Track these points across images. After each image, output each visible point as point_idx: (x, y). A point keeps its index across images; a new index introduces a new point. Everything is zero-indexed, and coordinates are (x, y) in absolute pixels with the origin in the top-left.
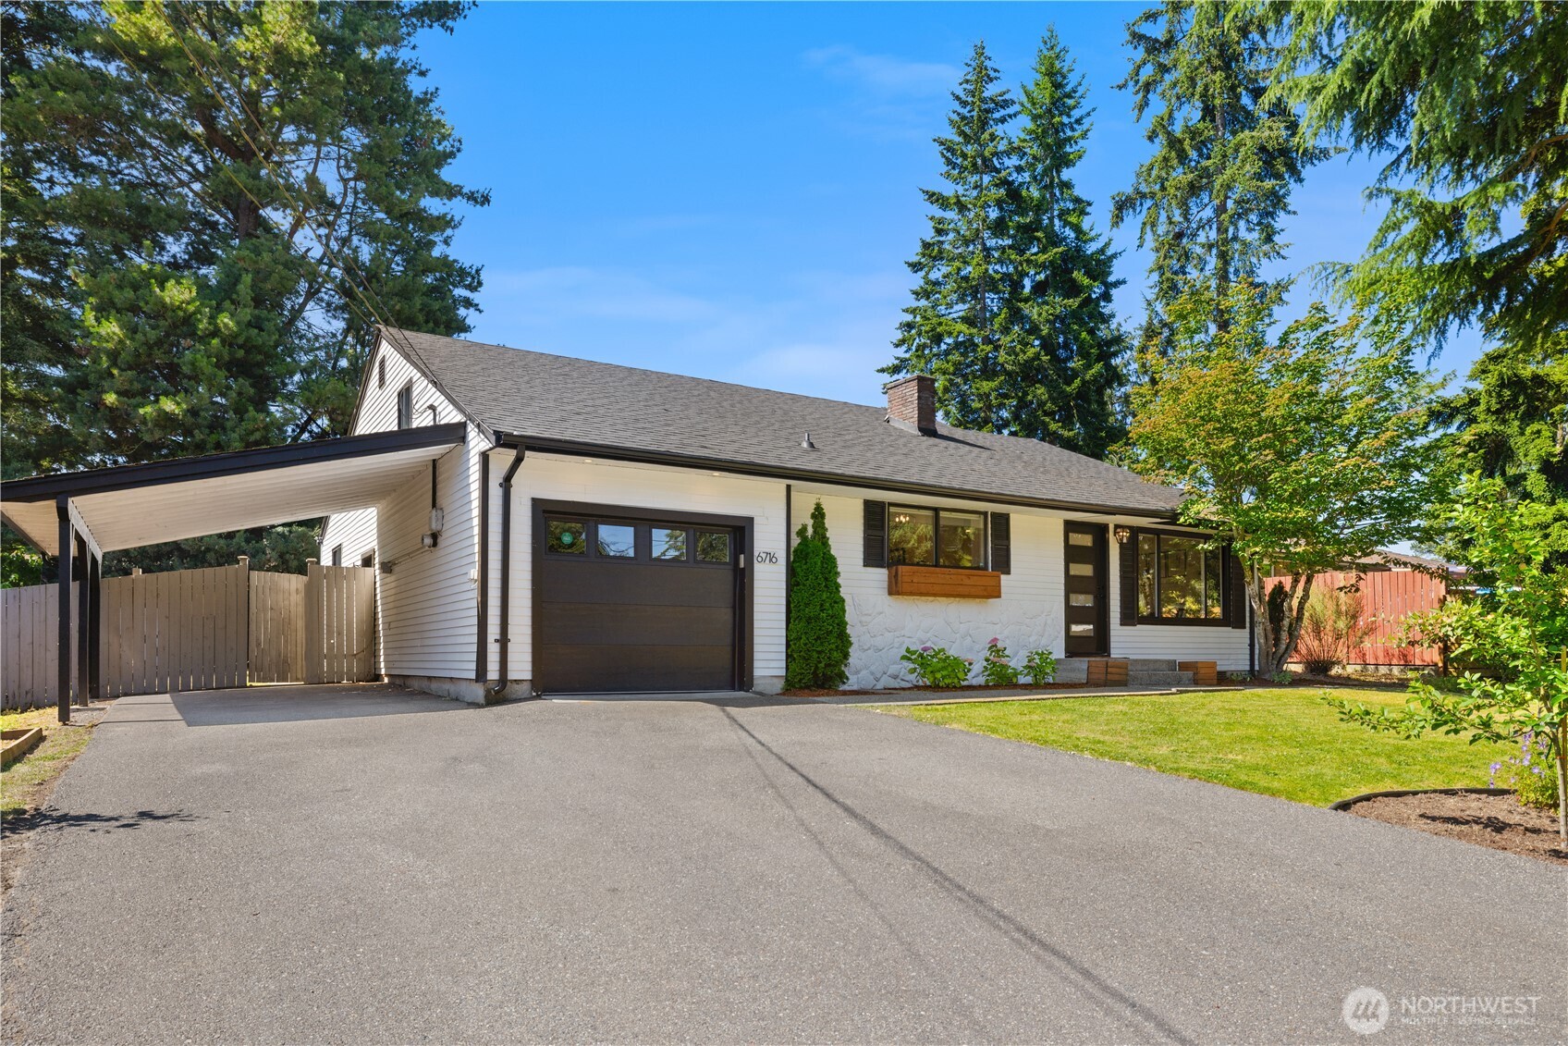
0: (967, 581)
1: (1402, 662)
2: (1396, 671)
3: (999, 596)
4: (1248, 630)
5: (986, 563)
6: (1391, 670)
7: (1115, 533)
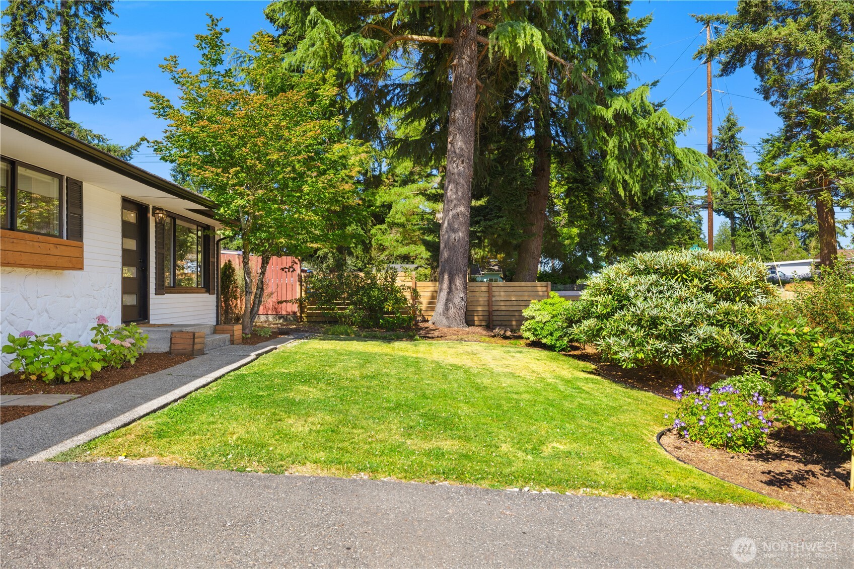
0: (54, 251)
1: (274, 313)
2: (271, 318)
3: (82, 269)
4: (215, 296)
5: (61, 231)
6: (267, 318)
7: (153, 214)
